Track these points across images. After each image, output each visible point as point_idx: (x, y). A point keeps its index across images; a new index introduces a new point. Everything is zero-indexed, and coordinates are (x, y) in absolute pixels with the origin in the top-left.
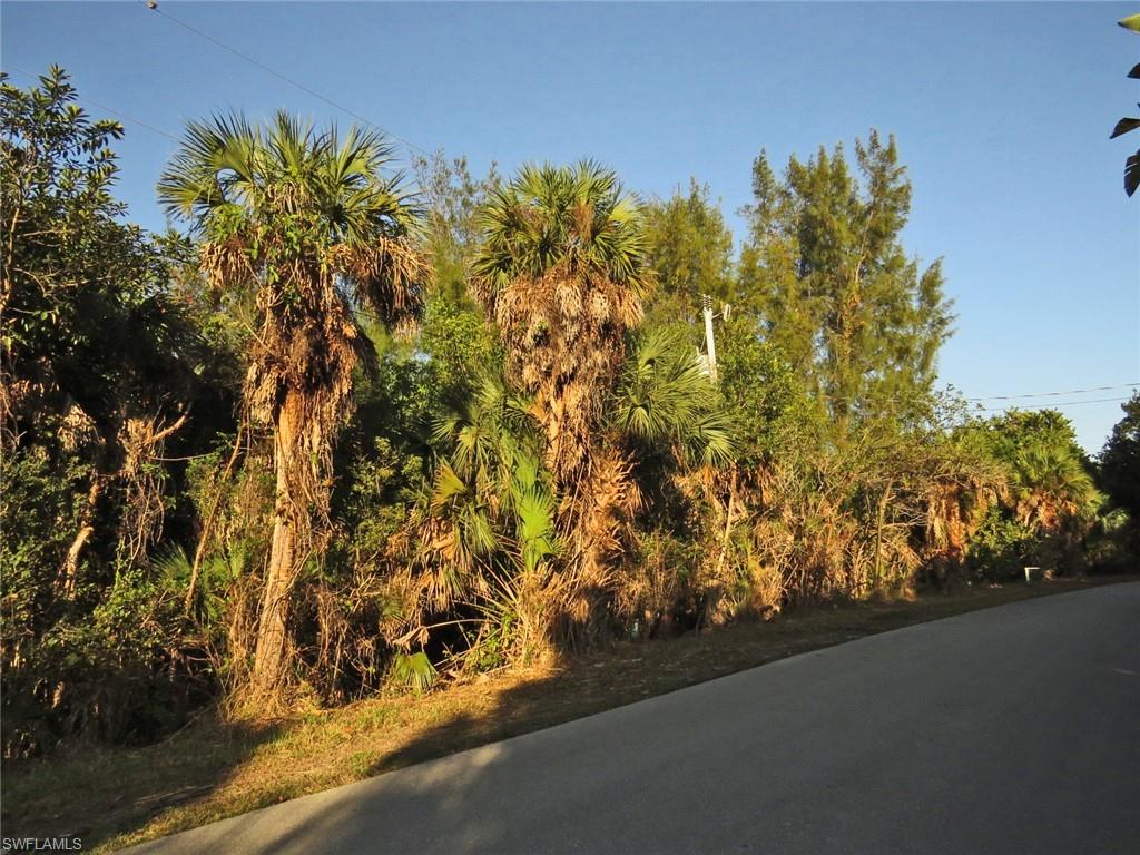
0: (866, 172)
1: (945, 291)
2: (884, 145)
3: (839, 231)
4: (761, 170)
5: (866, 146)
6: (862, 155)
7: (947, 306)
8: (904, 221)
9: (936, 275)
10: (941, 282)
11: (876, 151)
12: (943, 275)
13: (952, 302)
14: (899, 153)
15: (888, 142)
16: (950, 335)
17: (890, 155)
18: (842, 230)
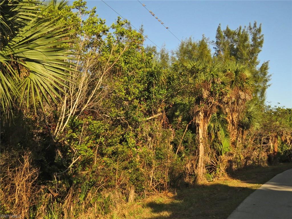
0: (251, 34)
1: (269, 72)
2: (258, 27)
3: (244, 54)
4: (219, 31)
5: (252, 26)
6: (251, 29)
7: (269, 76)
8: (260, 50)
9: (267, 66)
10: (268, 69)
11: (255, 28)
12: (269, 67)
13: (271, 75)
14: (262, 30)
15: (259, 26)
16: (269, 86)
17: (259, 30)
18: (245, 54)
